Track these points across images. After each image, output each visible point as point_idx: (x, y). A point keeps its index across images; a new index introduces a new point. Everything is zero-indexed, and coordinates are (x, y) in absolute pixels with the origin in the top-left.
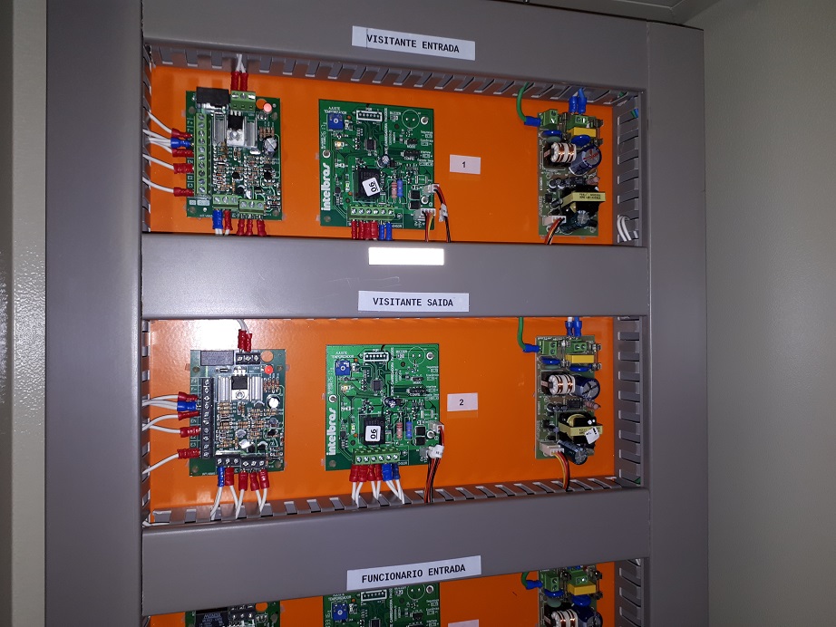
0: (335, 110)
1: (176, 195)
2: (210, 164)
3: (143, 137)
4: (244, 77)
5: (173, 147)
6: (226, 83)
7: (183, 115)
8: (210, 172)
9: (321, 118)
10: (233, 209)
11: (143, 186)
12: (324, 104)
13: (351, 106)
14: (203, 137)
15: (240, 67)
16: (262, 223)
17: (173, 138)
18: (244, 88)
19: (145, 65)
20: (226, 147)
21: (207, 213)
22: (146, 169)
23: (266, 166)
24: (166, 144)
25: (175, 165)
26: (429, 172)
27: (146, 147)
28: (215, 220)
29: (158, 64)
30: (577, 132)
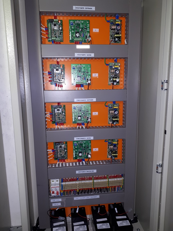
0: (72, 21)
1: (46, 38)
2: (51, 32)
3: (41, 28)
4: (56, 16)
5: (45, 30)
6: (53, 18)
7: (47, 24)
8: (51, 34)
9: (69, 23)
10: (55, 40)
11: (41, 36)
12: (70, 20)
13: (74, 21)
14: (50, 27)
15: (55, 15)
16: (60, 42)
17: (45, 28)
18: (56, 18)
19: (40, 15)
20: (54, 29)
21: (51, 41)
22: (41, 34)
23: (60, 32)
24: (44, 29)
25: (46, 33)
26: (89, 32)
27: (41, 30)
28: (52, 42)
29: (42, 15)
30: (117, 23)
